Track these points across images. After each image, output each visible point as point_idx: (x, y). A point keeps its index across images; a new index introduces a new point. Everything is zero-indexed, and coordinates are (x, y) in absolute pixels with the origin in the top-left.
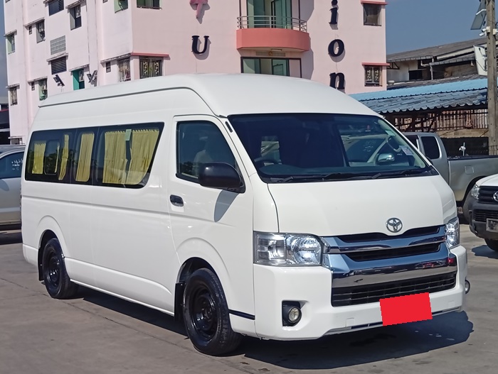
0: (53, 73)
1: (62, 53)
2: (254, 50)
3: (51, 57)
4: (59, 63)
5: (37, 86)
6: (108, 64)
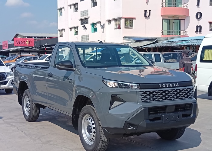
0: (81, 25)
2: (167, 16)
3: (81, 18)
4: (85, 21)
5: (73, 29)
6: (109, 21)
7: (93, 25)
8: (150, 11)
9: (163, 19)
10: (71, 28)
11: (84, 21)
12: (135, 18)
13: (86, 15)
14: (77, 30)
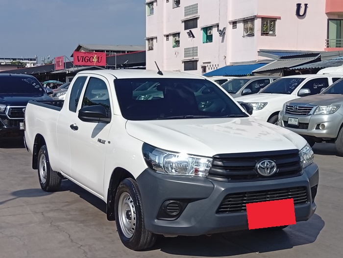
0: (185, 29)
1: (194, 15)
2: (337, 14)
3: (184, 18)
4: (191, 22)
5: (171, 38)
6: (234, 23)
7: (206, 29)
8: (306, 5)
9: (329, 20)
10: (167, 36)
11: (190, 24)
12: (279, 18)
13: (193, 14)
14: (177, 39)
